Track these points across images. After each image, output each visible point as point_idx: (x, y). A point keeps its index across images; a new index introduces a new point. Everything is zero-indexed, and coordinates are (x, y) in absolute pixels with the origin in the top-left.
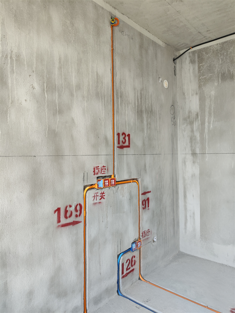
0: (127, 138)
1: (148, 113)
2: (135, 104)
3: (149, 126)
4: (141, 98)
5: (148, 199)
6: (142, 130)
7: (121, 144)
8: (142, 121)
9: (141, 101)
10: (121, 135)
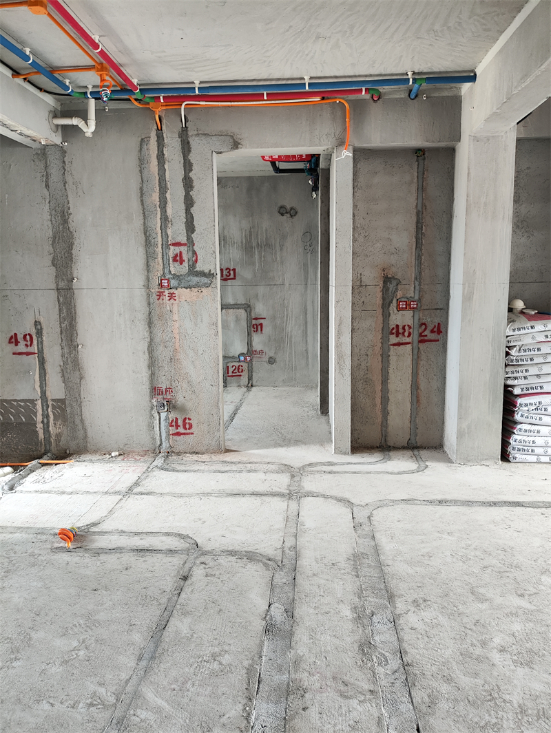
0: (232, 272)
1: (261, 247)
2: (242, 243)
3: (263, 259)
4: (250, 235)
5: (261, 325)
6: (254, 264)
7: (225, 277)
8: (252, 256)
9: (251, 238)
10: (224, 270)
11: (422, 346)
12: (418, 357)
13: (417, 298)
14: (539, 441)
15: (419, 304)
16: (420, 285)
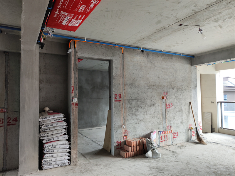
11: (8, 127)
12: (7, 131)
13: (6, 107)
14: (53, 159)
15: (7, 110)
16: (7, 102)
